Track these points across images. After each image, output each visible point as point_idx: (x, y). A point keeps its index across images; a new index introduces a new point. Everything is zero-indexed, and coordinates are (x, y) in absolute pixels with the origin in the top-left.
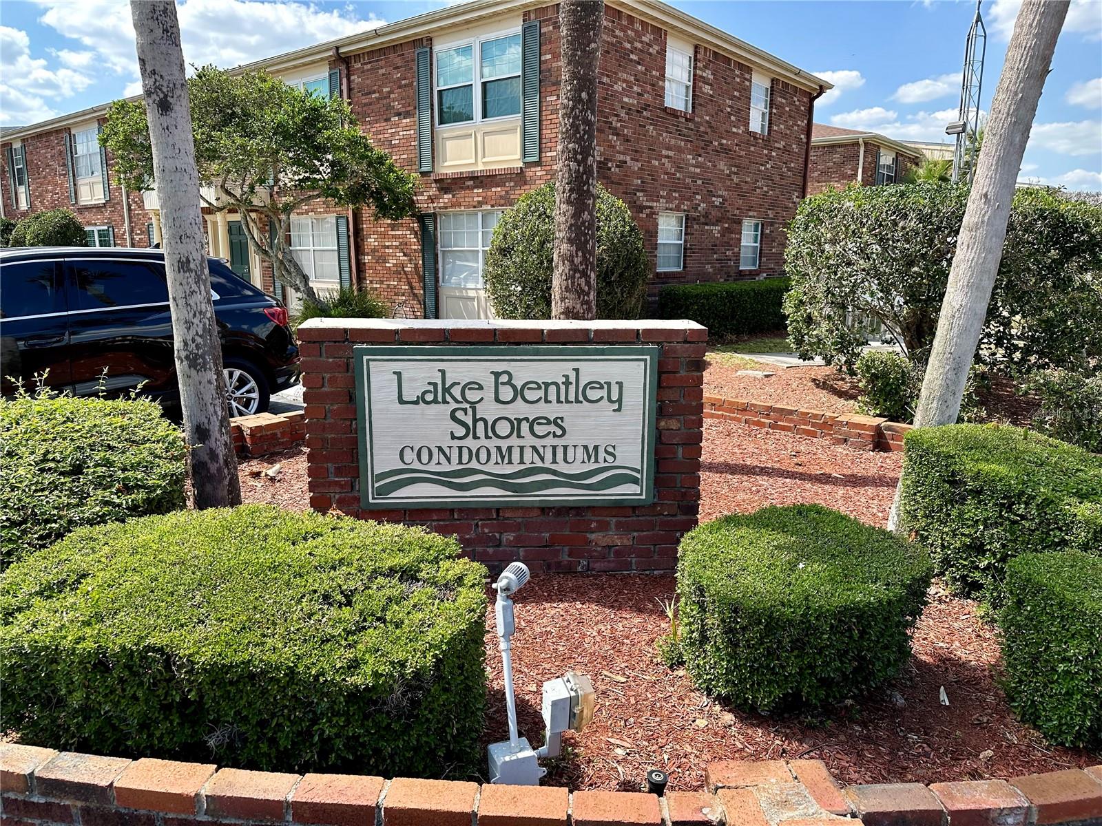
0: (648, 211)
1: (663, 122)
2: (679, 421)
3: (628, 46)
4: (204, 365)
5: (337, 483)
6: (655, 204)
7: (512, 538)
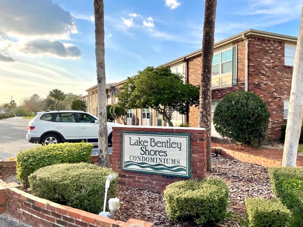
0: (279, 99)
1: (284, 70)
2: (198, 155)
3: (268, 49)
4: (103, 136)
5: (117, 163)
6: (282, 96)
7: (155, 183)
